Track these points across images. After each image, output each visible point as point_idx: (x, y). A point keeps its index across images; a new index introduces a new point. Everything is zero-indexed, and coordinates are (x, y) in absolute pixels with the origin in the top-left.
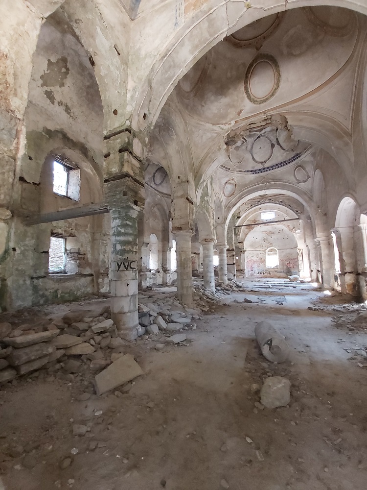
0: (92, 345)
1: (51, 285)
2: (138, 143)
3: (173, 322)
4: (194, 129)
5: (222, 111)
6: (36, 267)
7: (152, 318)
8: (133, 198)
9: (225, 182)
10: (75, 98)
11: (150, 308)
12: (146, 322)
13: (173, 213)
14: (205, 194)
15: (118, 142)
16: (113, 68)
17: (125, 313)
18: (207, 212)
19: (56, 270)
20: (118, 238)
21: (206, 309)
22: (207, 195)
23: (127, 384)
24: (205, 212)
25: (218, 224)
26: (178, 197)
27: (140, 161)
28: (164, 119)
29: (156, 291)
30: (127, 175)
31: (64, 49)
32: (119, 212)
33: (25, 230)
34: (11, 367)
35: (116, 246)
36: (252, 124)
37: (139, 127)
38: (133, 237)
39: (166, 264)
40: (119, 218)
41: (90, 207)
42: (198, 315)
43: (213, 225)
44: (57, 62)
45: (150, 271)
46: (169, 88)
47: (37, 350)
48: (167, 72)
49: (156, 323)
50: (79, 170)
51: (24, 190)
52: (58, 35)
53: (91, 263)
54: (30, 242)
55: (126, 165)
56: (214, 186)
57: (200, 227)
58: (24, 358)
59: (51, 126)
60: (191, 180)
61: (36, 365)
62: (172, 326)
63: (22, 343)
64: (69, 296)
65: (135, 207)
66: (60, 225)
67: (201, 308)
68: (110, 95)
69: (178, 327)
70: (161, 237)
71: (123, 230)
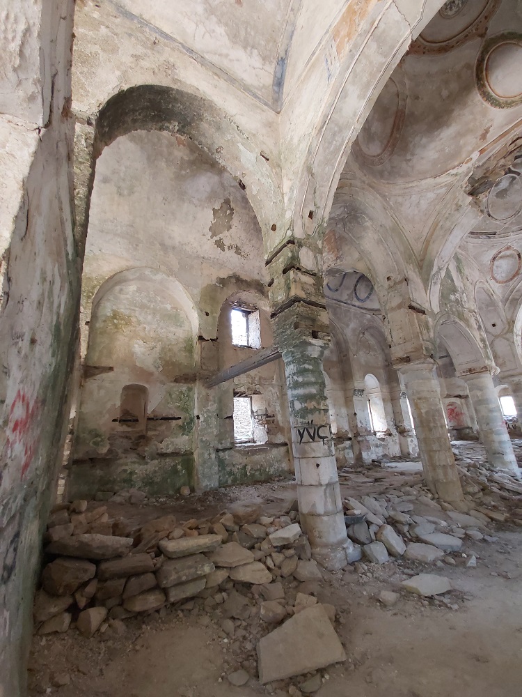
0: (269, 568)
1: (239, 460)
2: (307, 252)
3: (418, 540)
4: (400, 199)
5: (447, 151)
6: (220, 437)
7: (373, 529)
8: (309, 328)
9: (491, 257)
10: (243, 235)
11: (370, 508)
12: (362, 535)
13: (389, 337)
14: (449, 289)
15: (280, 263)
16: (264, 180)
17: (319, 515)
18: (460, 319)
19: (244, 438)
20: (295, 392)
21: (500, 517)
22: (454, 290)
23: (313, 675)
24: (457, 320)
25: (496, 337)
26: (393, 309)
27: (314, 275)
28: (345, 207)
29: (390, 470)
30: (297, 300)
31: (225, 190)
32: (293, 353)
33: (207, 393)
34: (158, 588)
35: (293, 404)
36: (517, 139)
37: (305, 232)
38: (317, 387)
39: (401, 421)
40: (293, 363)
41: (261, 354)
42: (480, 530)
43: (483, 340)
44: (221, 207)
45: (375, 433)
46: (340, 162)
47: (190, 567)
48: (330, 143)
49: (381, 541)
50: (258, 312)
51: (203, 349)
52: (216, 178)
53: (283, 428)
54: (213, 407)
55: (293, 286)
56: (466, 271)
57: (453, 349)
58: (173, 577)
59: (224, 275)
60: (413, 274)
61: (191, 590)
62: (416, 550)
63: (175, 552)
64: (261, 475)
65: (314, 341)
66: (242, 381)
67: (486, 511)
68: (266, 212)
69: (431, 555)
70: (384, 376)
71: (300, 379)
